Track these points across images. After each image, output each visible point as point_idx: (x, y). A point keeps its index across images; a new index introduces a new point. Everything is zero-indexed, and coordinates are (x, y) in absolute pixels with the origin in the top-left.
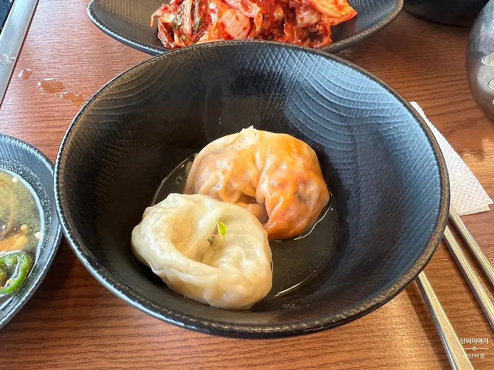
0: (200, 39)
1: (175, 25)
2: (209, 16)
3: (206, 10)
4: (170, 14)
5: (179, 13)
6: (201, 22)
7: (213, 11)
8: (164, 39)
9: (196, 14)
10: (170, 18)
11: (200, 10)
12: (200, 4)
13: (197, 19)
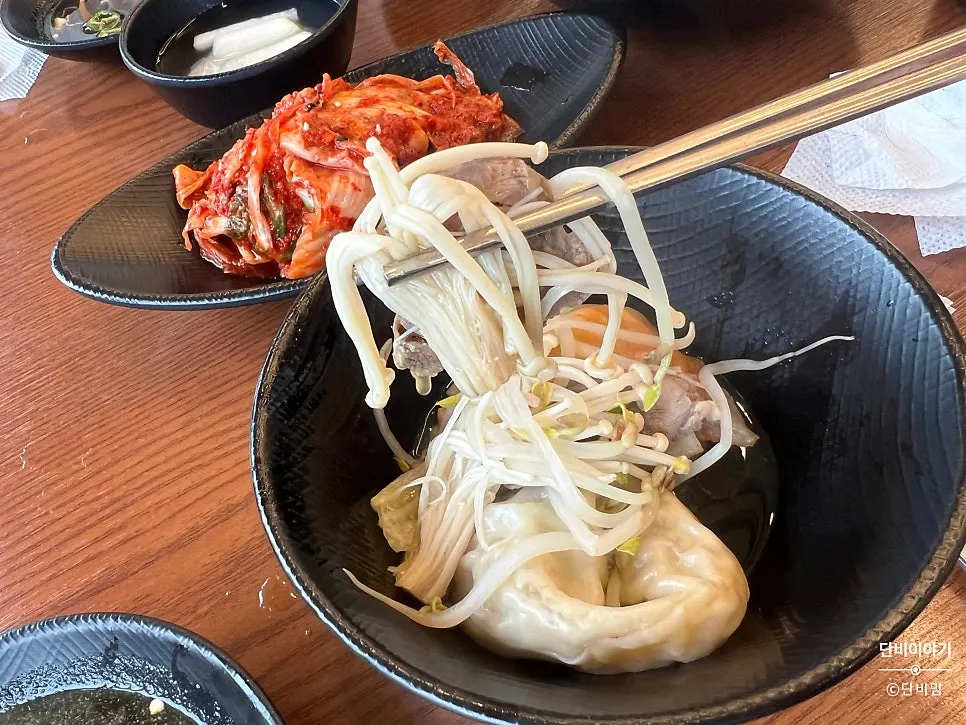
0: (298, 244)
1: (235, 234)
2: (296, 197)
3: (286, 189)
4: (217, 219)
5: (234, 211)
6: (286, 215)
7: (299, 185)
8: (218, 259)
9: (272, 204)
10: (221, 225)
11: (276, 194)
12: (271, 186)
13: (278, 213)
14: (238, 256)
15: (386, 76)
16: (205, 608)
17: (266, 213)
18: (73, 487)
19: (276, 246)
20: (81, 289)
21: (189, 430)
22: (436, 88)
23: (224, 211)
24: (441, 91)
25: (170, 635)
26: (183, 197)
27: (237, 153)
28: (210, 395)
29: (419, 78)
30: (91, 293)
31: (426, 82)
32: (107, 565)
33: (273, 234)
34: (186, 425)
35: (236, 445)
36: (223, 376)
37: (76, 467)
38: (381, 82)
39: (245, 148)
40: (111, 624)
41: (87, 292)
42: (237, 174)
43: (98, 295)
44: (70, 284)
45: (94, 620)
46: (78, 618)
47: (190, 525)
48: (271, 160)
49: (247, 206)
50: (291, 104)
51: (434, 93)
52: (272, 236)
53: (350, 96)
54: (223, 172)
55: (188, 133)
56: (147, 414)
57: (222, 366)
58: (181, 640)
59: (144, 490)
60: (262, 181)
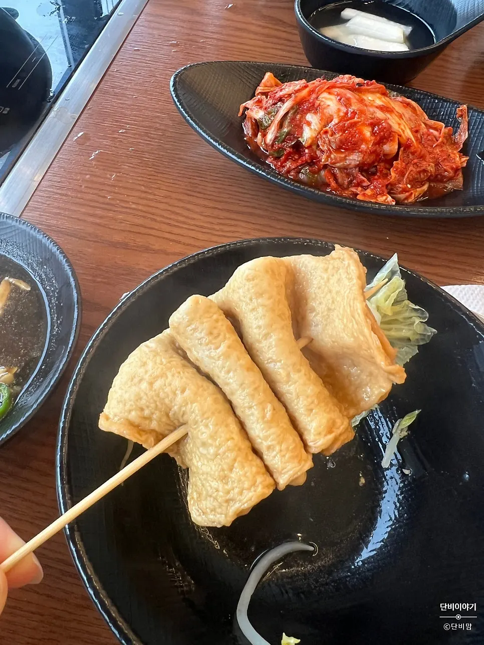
1: (261, 125)
2: (302, 128)
3: (300, 121)
4: (260, 111)
5: (269, 113)
6: (288, 134)
7: (309, 124)
8: (248, 130)
9: (286, 123)
10: (258, 114)
11: (293, 119)
12: (294, 113)
13: (286, 130)
14: (256, 135)
15: (413, 103)
16: (99, 280)
17: (281, 125)
18: (101, 184)
19: (272, 145)
20: (174, 96)
21: (165, 200)
22: (436, 129)
23: (266, 108)
24: (436, 133)
25: (70, 274)
26: (259, 91)
27: (297, 85)
28: (189, 192)
29: (431, 117)
30: (176, 100)
31: (432, 122)
32: (82, 228)
33: (276, 138)
34: (166, 197)
35: (177, 224)
36: (202, 189)
37: (109, 176)
38: (408, 104)
39: (302, 86)
40: (55, 249)
41: (175, 98)
42: (286, 96)
43: (178, 104)
44: (172, 89)
45: (51, 242)
46: (46, 237)
47: (127, 241)
48: (306, 101)
49: (276, 115)
50: (346, 81)
51: (431, 131)
52: (275, 139)
53: (380, 99)
54: (281, 90)
55: (299, 58)
56: (156, 178)
57: (206, 184)
58: (72, 279)
59: (124, 210)
60: (292, 108)
